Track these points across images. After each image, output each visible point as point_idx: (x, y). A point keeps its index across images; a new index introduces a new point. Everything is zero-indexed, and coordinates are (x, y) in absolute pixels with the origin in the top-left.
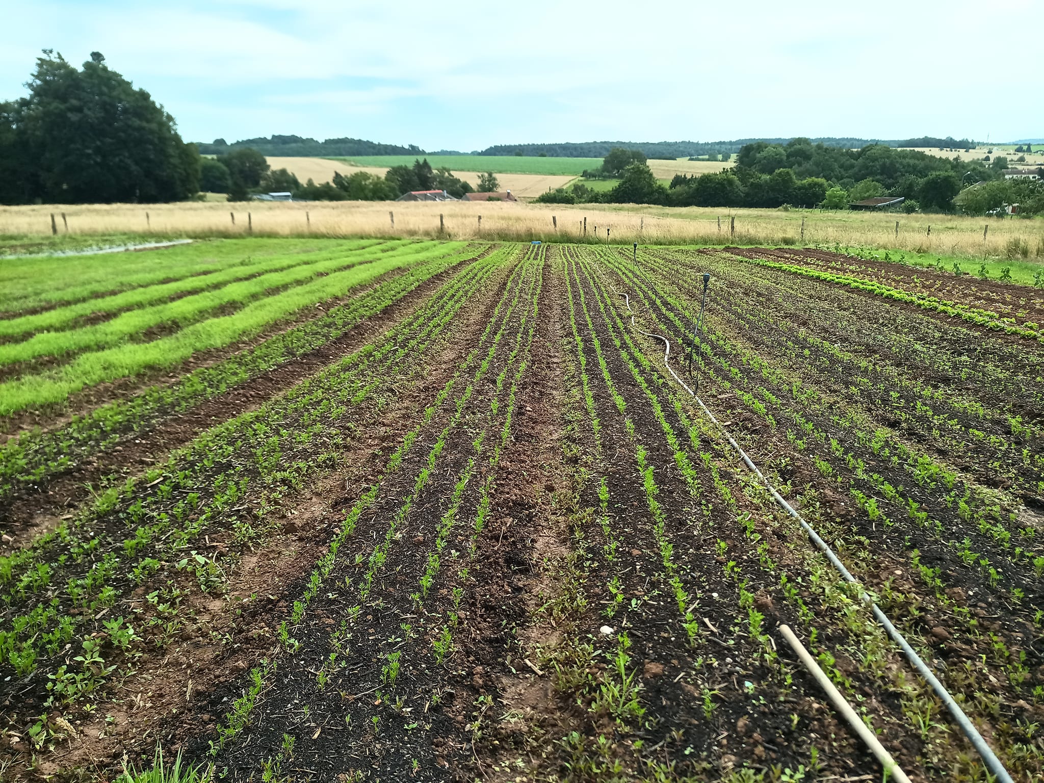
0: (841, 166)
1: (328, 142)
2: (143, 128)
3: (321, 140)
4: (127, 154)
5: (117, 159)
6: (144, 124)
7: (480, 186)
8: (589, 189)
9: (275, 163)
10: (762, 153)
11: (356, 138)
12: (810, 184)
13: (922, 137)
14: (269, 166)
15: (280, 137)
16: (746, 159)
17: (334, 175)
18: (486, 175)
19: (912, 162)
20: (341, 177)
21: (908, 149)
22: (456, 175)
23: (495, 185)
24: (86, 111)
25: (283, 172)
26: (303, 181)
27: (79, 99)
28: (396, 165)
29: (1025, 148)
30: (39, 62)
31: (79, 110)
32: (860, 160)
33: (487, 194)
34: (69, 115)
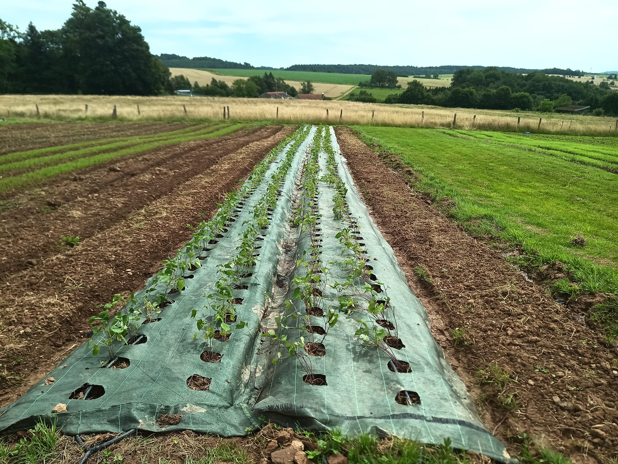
0: (518, 85)
1: (195, 59)
2: (138, 50)
3: (191, 58)
4: (129, 65)
5: (124, 68)
6: (139, 48)
7: (303, 90)
8: (369, 93)
9: (175, 72)
10: (470, 75)
11: (212, 57)
12: (520, 96)
13: (552, 68)
14: (171, 74)
15: (166, 55)
16: (459, 79)
17: (211, 80)
18: (306, 83)
19: (561, 83)
20: (216, 81)
21: (556, 75)
22: (287, 82)
23: (312, 90)
24: (107, 38)
25: (182, 77)
26: (192, 83)
27: (102, 31)
28: (253, 75)
29: (613, 76)
30: (73, 7)
31: (102, 37)
32: (530, 82)
33: (307, 95)
34: (98, 40)
